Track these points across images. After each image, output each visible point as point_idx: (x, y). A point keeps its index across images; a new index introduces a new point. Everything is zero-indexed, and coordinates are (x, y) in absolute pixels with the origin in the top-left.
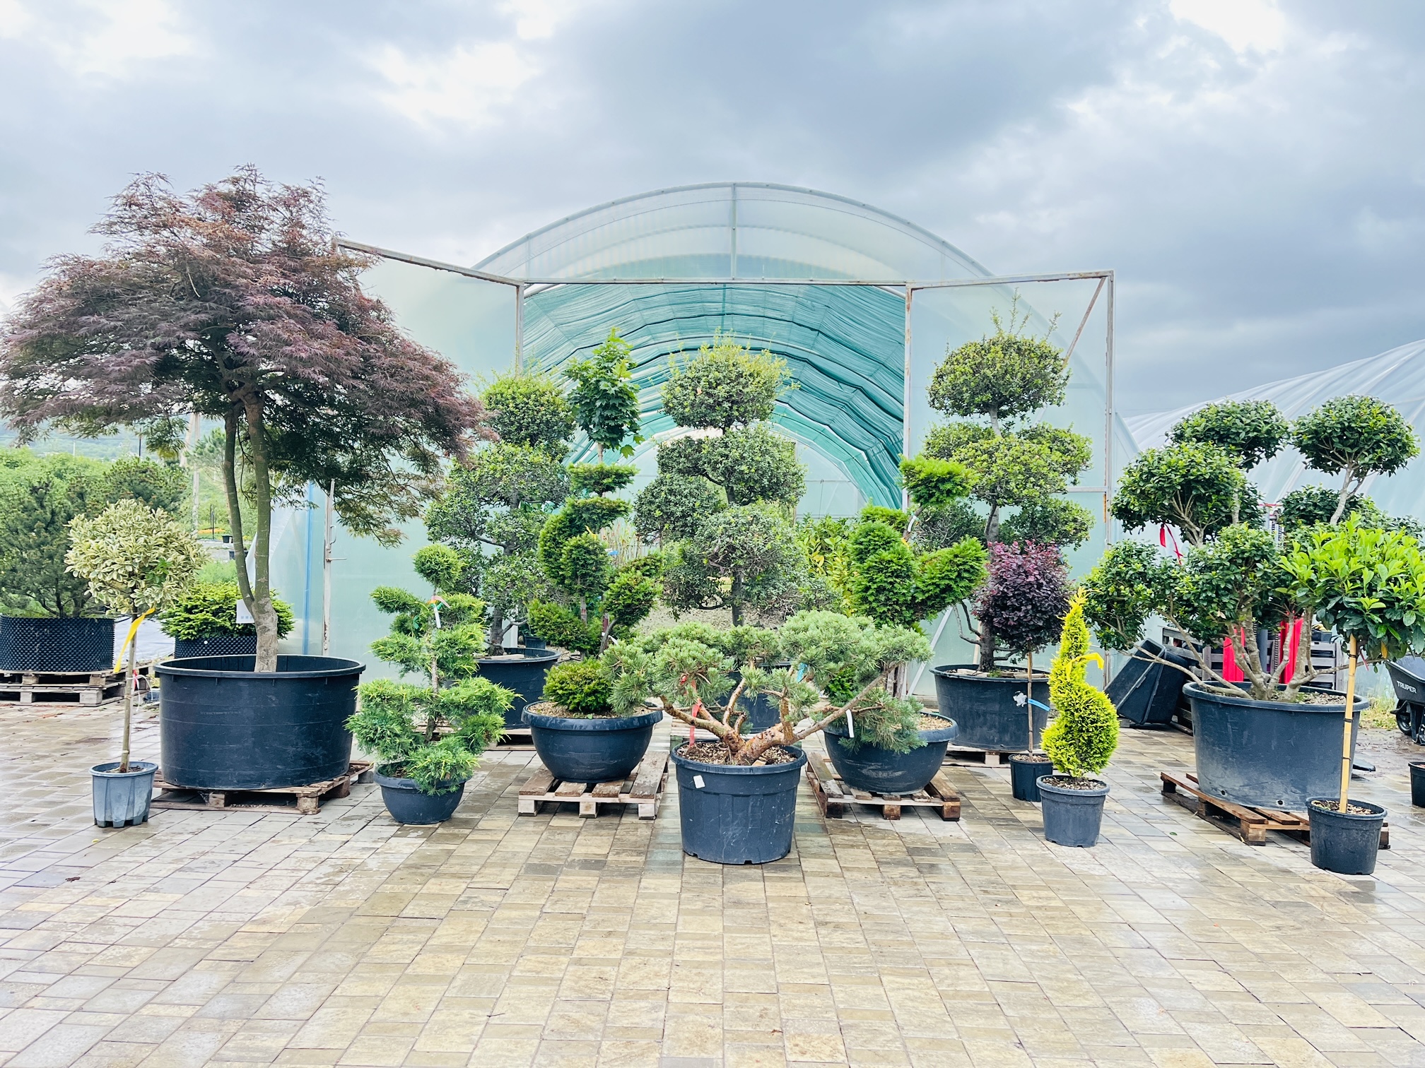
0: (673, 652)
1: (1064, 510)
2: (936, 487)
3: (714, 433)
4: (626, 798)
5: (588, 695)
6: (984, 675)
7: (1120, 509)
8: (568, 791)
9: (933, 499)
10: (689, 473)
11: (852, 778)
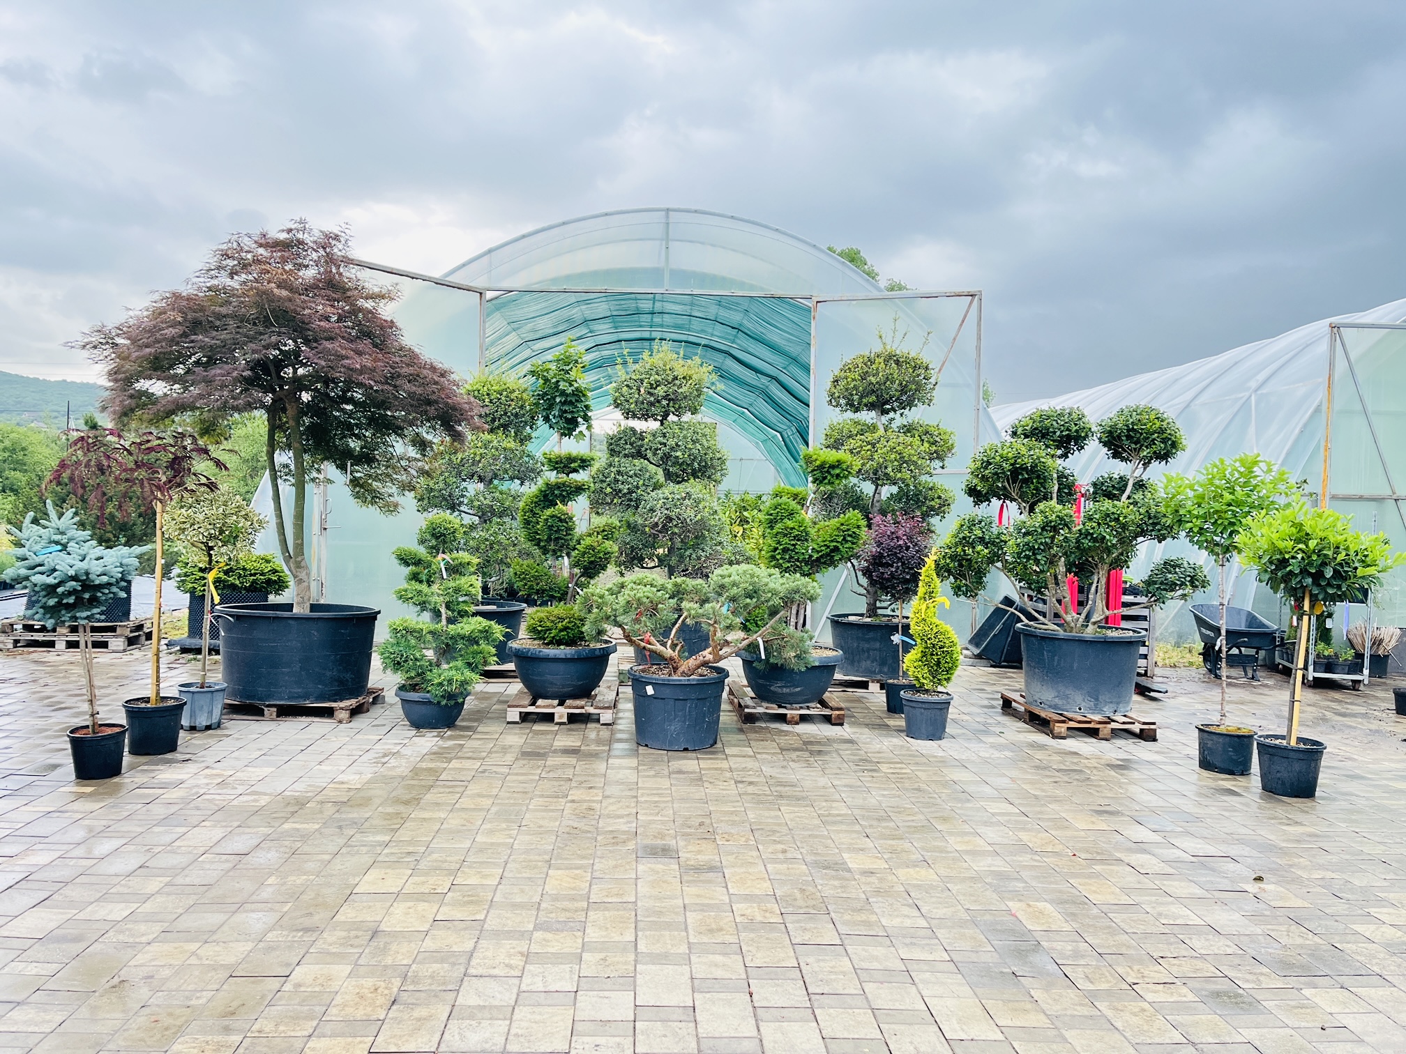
0: (632, 593)
1: (931, 489)
2: (828, 472)
3: (653, 425)
4: (591, 710)
5: (561, 631)
6: (869, 620)
7: (970, 489)
8: (543, 706)
9: (826, 481)
10: (633, 457)
11: (763, 694)
